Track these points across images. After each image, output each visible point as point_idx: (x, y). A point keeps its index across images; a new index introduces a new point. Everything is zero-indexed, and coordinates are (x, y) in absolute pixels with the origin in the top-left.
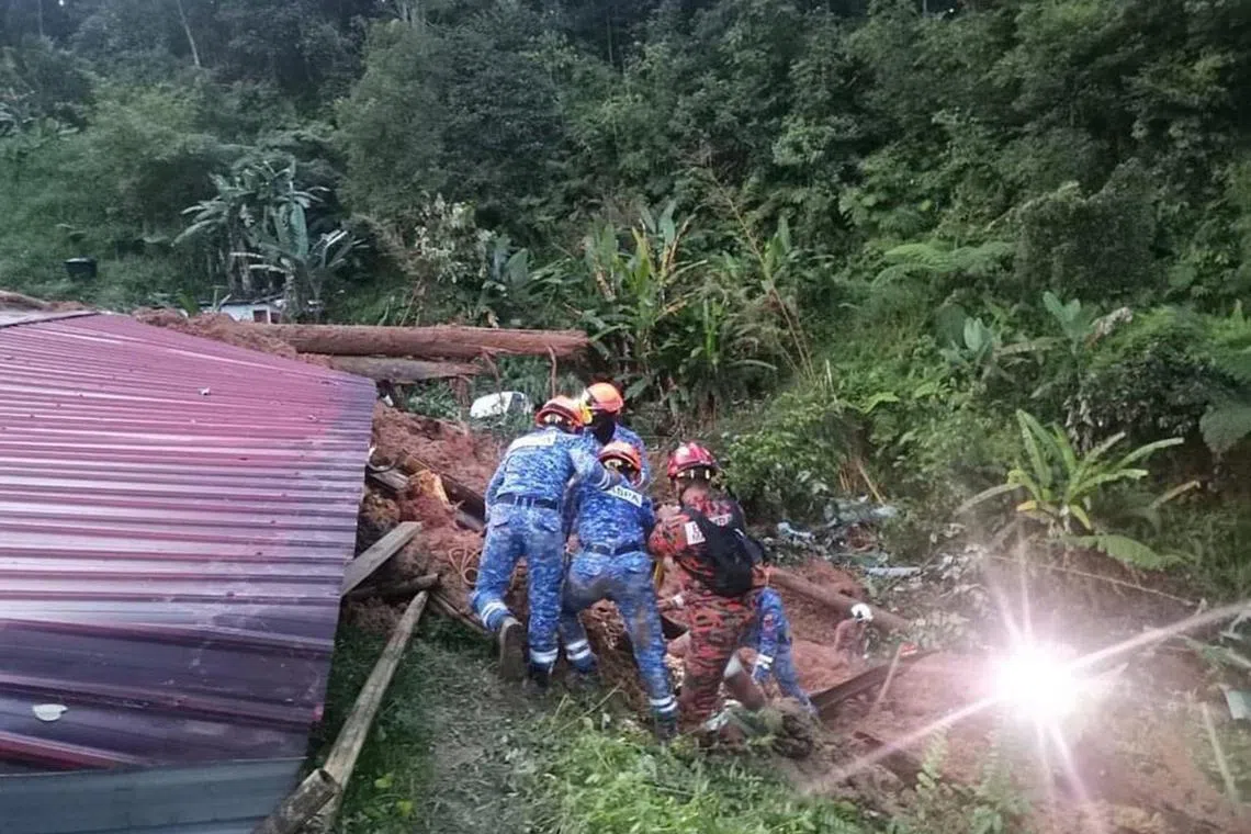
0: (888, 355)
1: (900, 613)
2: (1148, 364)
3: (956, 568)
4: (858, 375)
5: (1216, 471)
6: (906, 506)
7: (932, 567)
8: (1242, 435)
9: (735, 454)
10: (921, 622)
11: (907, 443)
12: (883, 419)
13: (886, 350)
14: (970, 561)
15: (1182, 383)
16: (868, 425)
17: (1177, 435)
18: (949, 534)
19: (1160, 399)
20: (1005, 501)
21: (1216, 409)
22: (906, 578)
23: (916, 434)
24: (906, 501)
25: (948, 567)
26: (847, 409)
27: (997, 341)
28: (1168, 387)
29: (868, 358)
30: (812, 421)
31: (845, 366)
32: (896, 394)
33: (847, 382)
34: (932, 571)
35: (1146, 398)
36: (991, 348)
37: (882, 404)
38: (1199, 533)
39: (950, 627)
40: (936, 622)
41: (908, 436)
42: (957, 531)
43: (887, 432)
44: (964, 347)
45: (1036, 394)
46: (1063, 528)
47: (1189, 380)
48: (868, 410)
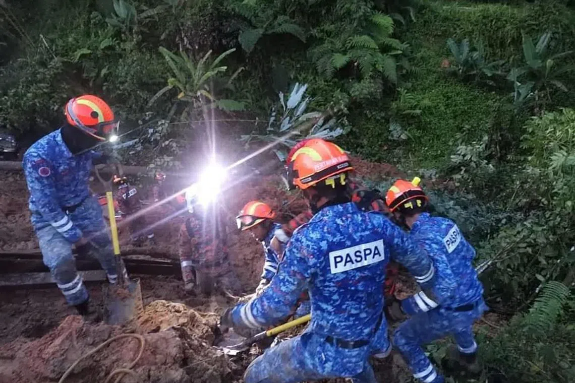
0: (74, 26)
1: (138, 164)
2: (211, 14)
3: (157, 134)
4: (61, 41)
5: (247, 61)
6: (118, 109)
7: (144, 137)
8: (255, 42)
9: (9, 103)
10: (152, 166)
11: (105, 75)
12: (86, 64)
13: (72, 23)
14: (163, 129)
15: (226, 21)
16: (79, 68)
17: (232, 48)
18: (147, 118)
19: (220, 31)
20: (167, 95)
21: (243, 32)
22: (133, 146)
23: (108, 69)
24: (118, 107)
25: (152, 134)
26: (63, 62)
27: (134, 11)
28: (221, 24)
29: (62, 30)
30: (54, 74)
31: (51, 36)
32: (89, 49)
33: (57, 46)
34: (145, 139)
35: (214, 31)
36: (133, 16)
37: (83, 56)
38: (247, 90)
39: (166, 163)
40: (159, 163)
41: (104, 71)
42: (150, 116)
43: (92, 71)
44: (117, 15)
45: (162, 37)
46: (200, 101)
47: (229, 20)
48: (76, 60)
